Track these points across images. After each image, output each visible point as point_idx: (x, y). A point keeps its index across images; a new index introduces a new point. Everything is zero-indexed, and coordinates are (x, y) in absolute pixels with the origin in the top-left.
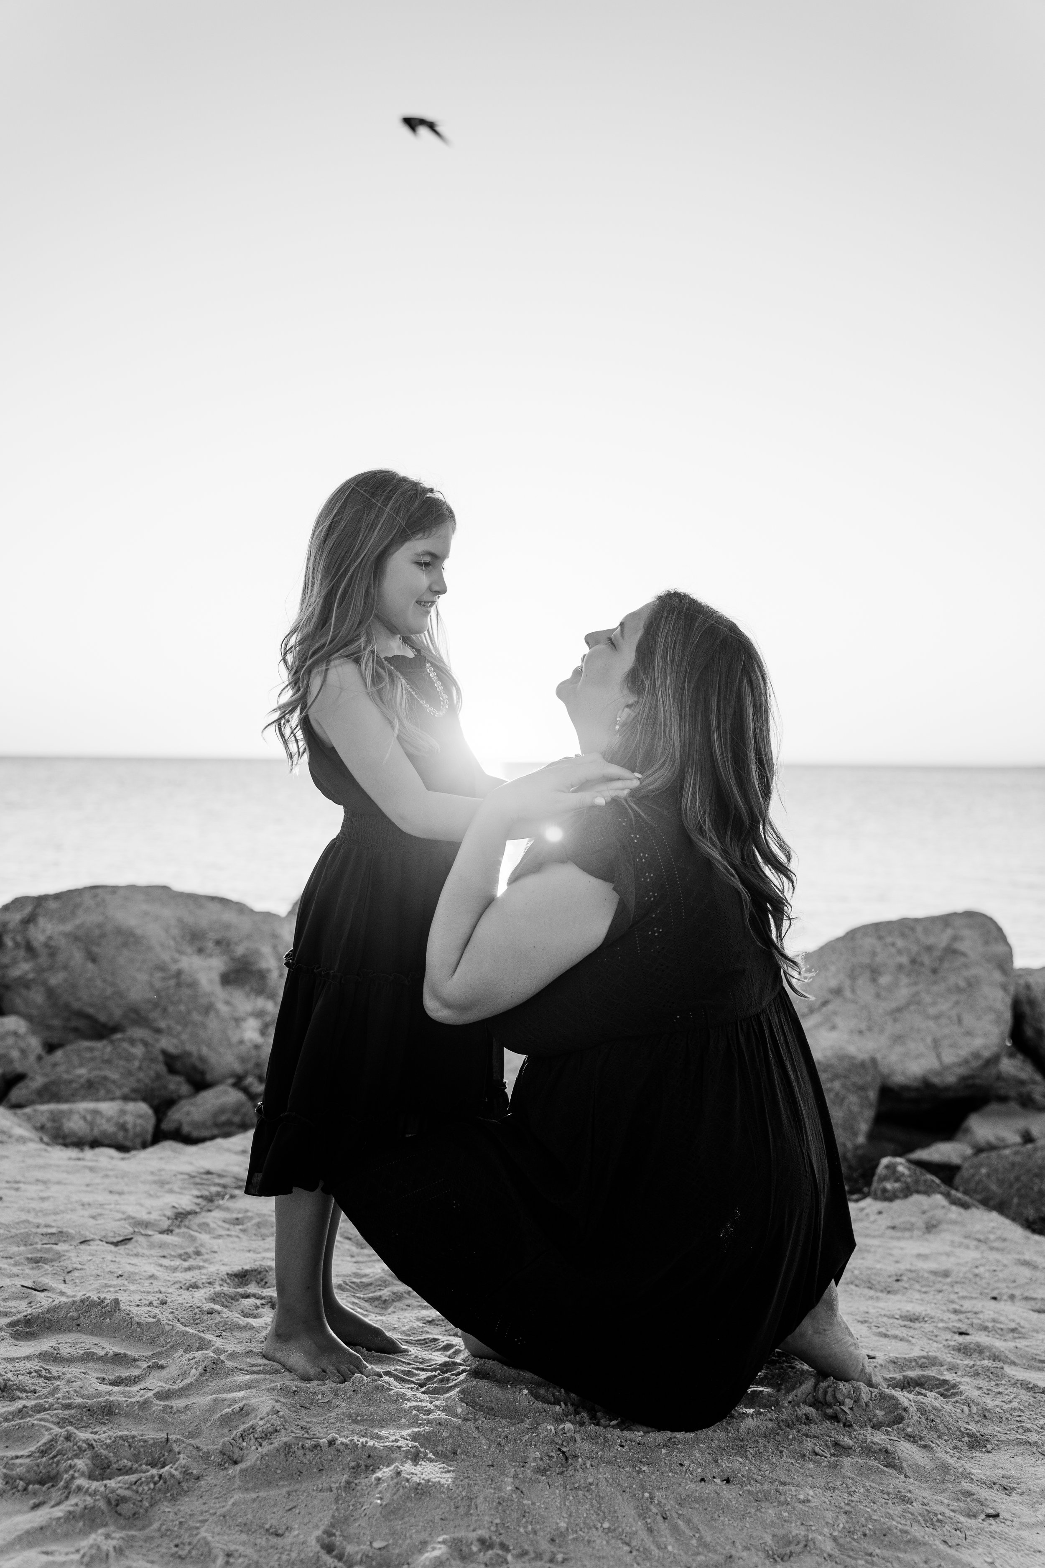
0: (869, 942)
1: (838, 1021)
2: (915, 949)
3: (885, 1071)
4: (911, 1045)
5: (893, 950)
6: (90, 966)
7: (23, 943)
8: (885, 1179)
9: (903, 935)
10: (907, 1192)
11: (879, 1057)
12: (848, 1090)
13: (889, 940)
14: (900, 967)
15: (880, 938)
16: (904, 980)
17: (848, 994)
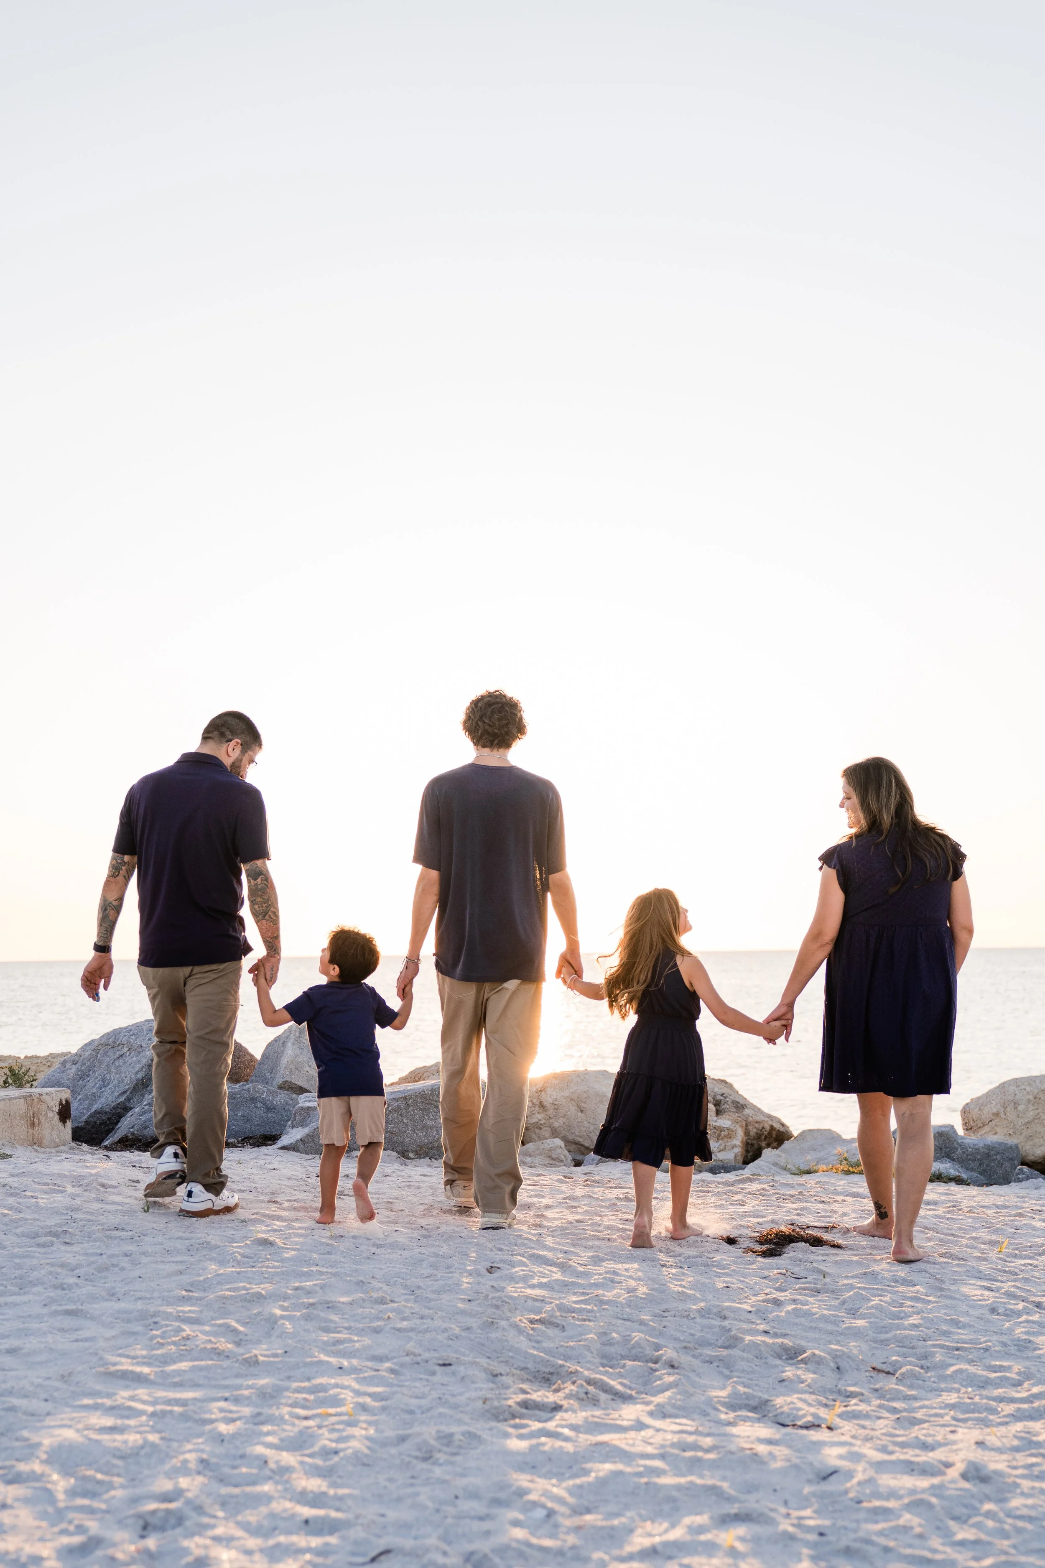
0: (1012, 1088)
1: (998, 1129)
2: (1036, 1091)
3: (1024, 1154)
4: (1037, 1140)
5: (1025, 1092)
6: (580, 1114)
7: (538, 1103)
8: (1019, 1174)
9: (1029, 1084)
10: (1028, 1178)
11: (1020, 1147)
12: (1004, 1159)
13: (1023, 1087)
14: (1029, 1101)
15: (1018, 1086)
16: (1031, 1107)
17: (1003, 1116)
